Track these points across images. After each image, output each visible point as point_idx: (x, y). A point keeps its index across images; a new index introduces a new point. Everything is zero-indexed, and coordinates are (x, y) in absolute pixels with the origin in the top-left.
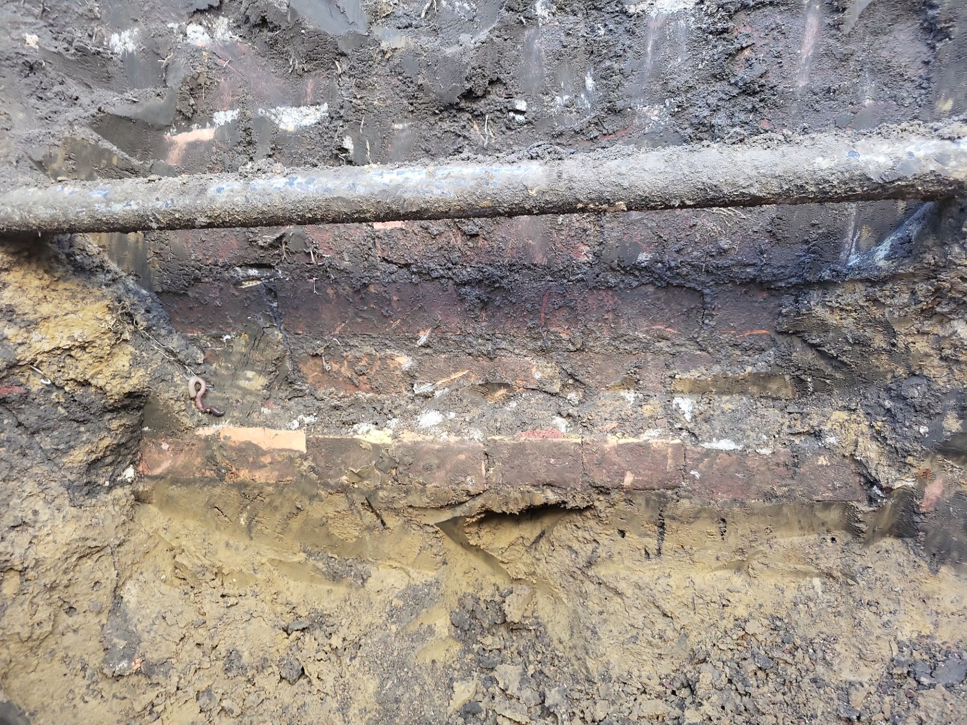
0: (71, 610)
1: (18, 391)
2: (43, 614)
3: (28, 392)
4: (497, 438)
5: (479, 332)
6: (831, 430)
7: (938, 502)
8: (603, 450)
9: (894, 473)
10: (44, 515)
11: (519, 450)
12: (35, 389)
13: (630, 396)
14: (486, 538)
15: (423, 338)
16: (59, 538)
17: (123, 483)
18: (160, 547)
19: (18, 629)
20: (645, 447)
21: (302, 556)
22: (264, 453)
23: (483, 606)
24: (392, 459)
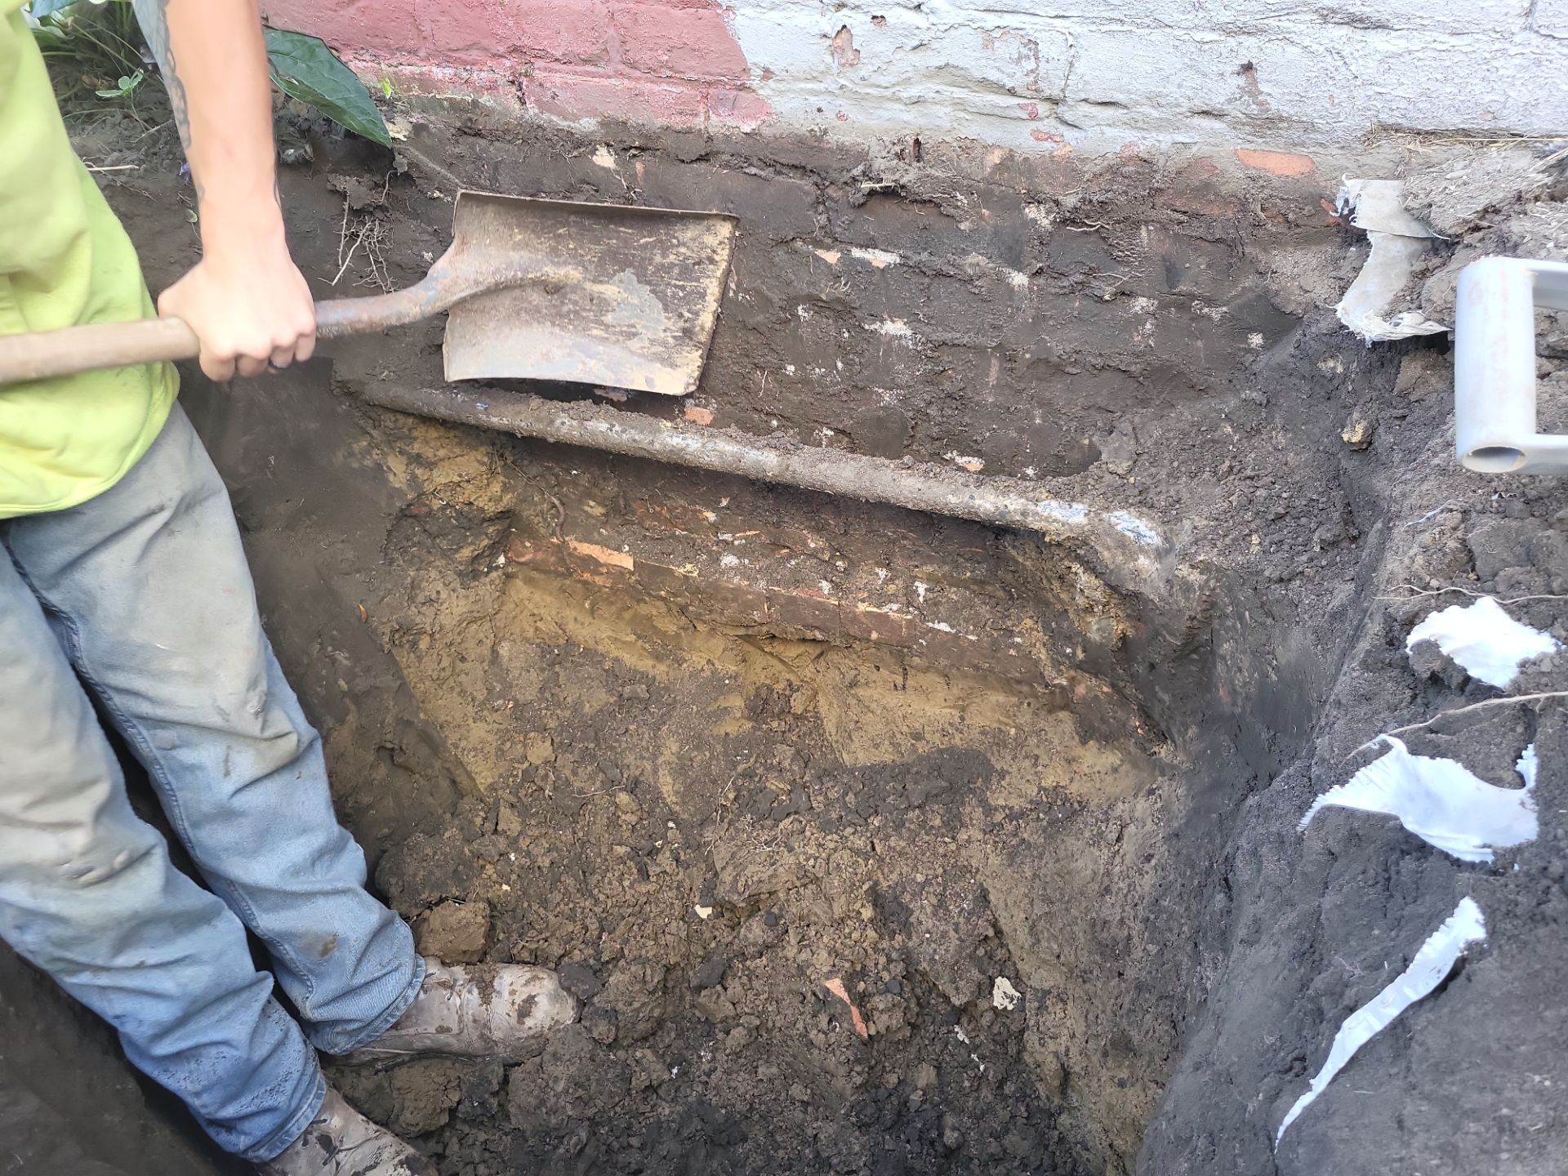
0: (463, 659)
1: (425, 510)
2: (446, 663)
3: (431, 510)
4: (776, 589)
5: (766, 507)
6: (1020, 632)
7: (1084, 698)
8: (855, 613)
9: (1054, 674)
10: (443, 595)
11: (792, 600)
12: (435, 508)
13: (882, 573)
14: (778, 648)
15: (724, 503)
16: (455, 610)
17: (498, 567)
18: (524, 613)
19: (430, 672)
20: (886, 616)
21: (633, 638)
22: (602, 565)
23: (776, 696)
24: (697, 588)
